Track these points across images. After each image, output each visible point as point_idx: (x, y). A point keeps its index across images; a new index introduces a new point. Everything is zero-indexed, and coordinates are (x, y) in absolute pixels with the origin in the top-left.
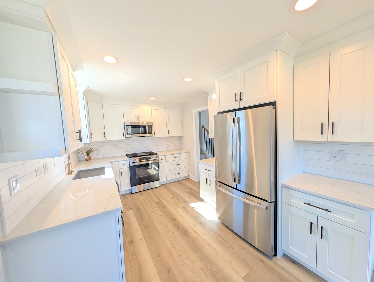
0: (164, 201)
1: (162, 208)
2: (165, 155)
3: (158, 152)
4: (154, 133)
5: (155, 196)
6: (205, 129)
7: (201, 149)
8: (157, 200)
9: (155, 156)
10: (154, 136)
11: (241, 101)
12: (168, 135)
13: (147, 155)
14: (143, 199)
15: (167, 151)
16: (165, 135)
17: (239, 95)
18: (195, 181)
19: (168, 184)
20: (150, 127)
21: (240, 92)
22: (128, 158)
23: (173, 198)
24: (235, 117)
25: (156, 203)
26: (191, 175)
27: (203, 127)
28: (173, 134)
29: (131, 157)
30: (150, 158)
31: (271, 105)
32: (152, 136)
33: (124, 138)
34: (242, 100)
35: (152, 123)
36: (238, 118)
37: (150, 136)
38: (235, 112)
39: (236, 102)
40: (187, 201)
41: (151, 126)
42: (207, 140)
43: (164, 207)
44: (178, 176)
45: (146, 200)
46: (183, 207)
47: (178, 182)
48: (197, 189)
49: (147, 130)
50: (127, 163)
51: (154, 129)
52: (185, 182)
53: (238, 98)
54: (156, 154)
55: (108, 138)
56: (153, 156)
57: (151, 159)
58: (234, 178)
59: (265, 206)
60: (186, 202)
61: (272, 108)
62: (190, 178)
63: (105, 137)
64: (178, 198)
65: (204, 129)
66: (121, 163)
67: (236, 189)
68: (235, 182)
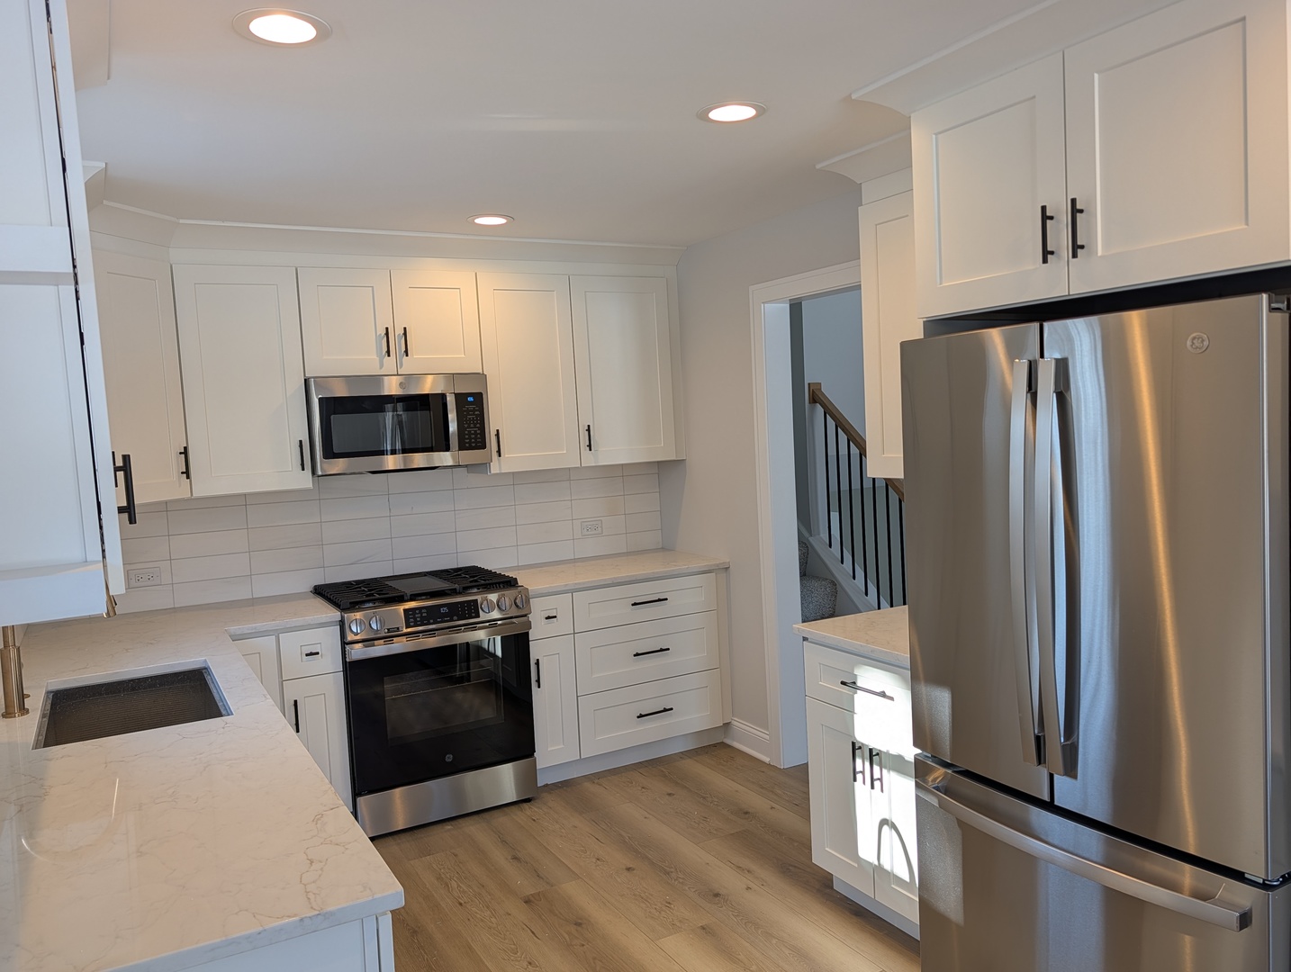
0: (573, 890)
1: (569, 933)
2: (572, 591)
3: (518, 568)
4: (495, 448)
5: (515, 858)
6: (829, 411)
7: (805, 547)
8: (526, 886)
9: (509, 594)
10: (495, 468)
11: (1075, 256)
12: (589, 460)
13: (454, 592)
14: (439, 878)
15: (575, 561)
16: (566, 454)
17: (1064, 218)
18: (767, 760)
19: (587, 785)
20: (473, 405)
21: (1074, 201)
22: (335, 614)
23: (628, 869)
24: (1042, 356)
25: (527, 901)
26: (739, 724)
27: (816, 397)
28: (618, 449)
29: (354, 606)
30: (472, 610)
31: (1265, 291)
32: (483, 467)
33: (304, 480)
34: (1082, 247)
35: (481, 377)
36: (1057, 361)
37: (466, 466)
38: (1036, 325)
39: (1045, 261)
40: (722, 891)
41: (479, 398)
42: (844, 486)
43: (579, 924)
44: (653, 730)
45: (454, 884)
46: (703, 928)
47: (659, 768)
48: (785, 817)
49: (453, 427)
50: (328, 641)
51: (498, 416)
52: (702, 771)
53: (1060, 236)
54: (510, 583)
55: (204, 486)
56: (493, 597)
57: (483, 616)
58: (1038, 739)
59: (1230, 906)
60: (717, 895)
61: (1272, 310)
62: (736, 745)
63: (187, 473)
64: (667, 873)
65: (820, 410)
66: (293, 644)
67: (1050, 806)
68: (1041, 759)
